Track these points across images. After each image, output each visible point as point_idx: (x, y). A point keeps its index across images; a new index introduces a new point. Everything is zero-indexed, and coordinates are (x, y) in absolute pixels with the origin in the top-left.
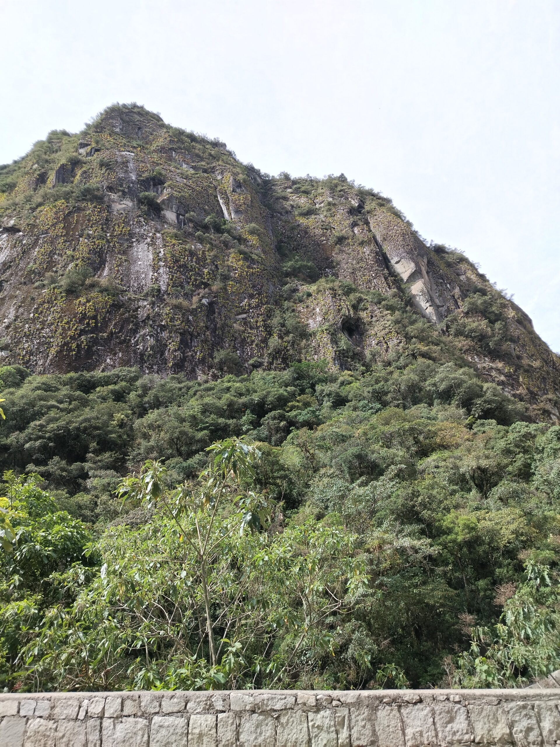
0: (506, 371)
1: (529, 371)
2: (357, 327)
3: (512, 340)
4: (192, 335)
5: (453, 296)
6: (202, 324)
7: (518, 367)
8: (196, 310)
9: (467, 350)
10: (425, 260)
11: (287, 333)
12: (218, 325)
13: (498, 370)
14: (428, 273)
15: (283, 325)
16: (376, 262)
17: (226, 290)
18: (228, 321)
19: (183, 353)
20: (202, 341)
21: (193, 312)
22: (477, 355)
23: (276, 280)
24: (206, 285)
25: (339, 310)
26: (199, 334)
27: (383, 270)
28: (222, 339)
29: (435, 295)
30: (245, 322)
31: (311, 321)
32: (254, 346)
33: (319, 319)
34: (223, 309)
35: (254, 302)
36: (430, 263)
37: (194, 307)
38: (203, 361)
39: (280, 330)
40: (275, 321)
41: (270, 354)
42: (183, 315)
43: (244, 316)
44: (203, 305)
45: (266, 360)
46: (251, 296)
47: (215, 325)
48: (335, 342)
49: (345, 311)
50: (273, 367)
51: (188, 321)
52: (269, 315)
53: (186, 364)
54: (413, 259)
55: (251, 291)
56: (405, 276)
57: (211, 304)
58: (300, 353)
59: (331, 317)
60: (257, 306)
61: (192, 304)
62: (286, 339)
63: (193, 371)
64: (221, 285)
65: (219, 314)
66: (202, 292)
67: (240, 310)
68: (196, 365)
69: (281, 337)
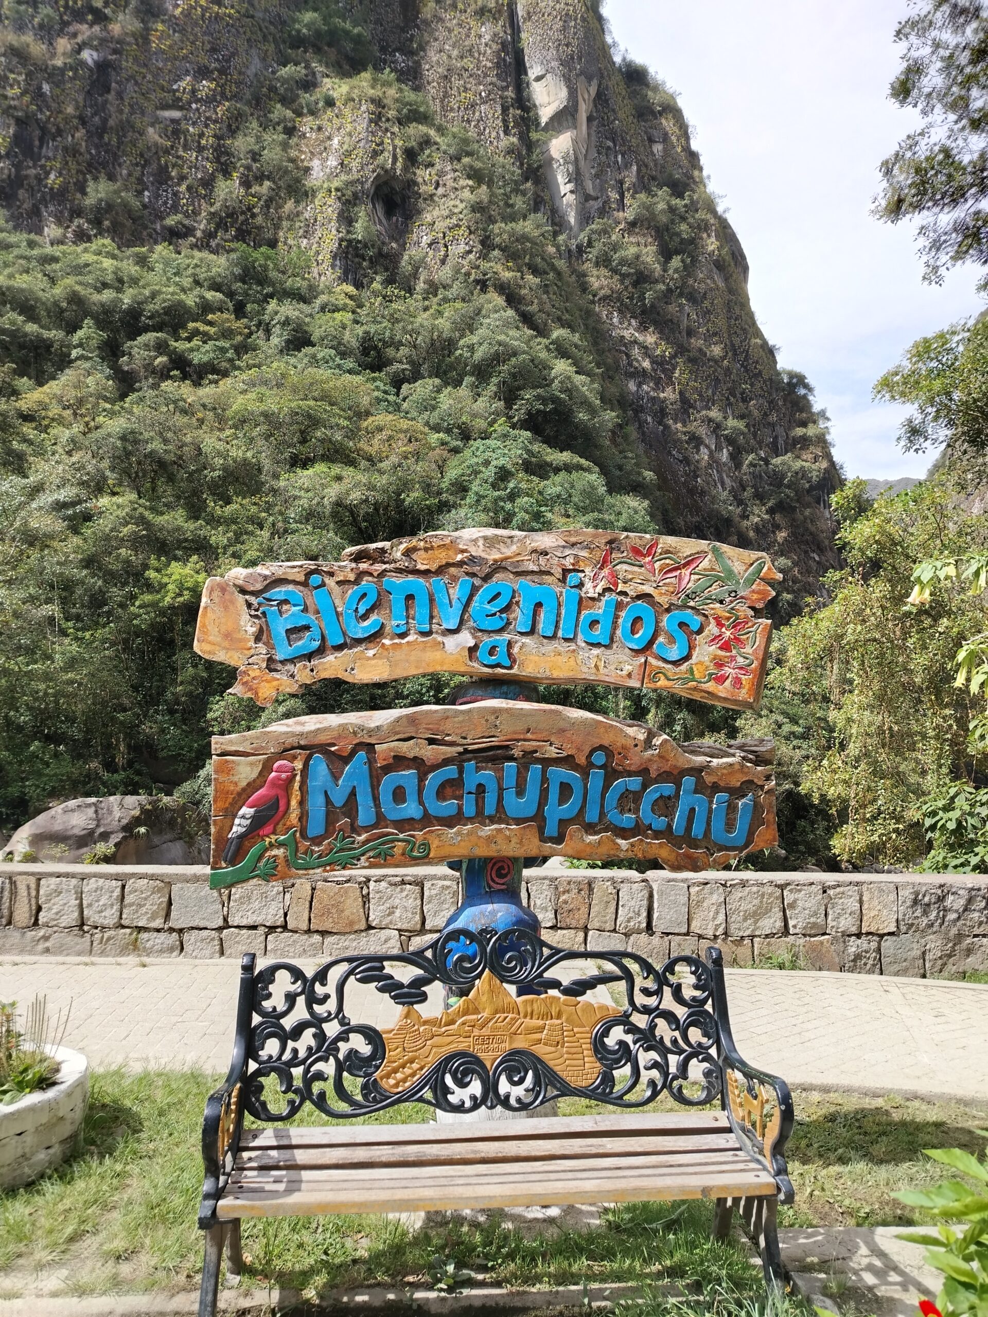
0: (658, 352)
1: (696, 361)
2: (405, 198)
3: (692, 298)
4: (44, 130)
5: (621, 182)
6: (70, 110)
7: (681, 350)
8: (62, 71)
9: (605, 298)
10: (593, 90)
11: (260, 178)
12: (111, 122)
13: (645, 348)
14: (590, 119)
15: (255, 156)
16: (497, 65)
17: (147, 41)
18: (137, 119)
19: (18, 166)
20: (65, 149)
21: (55, 76)
22: (620, 311)
23: (271, 48)
24: (100, 18)
25: (375, 154)
26: (60, 132)
27: (505, 88)
28: (116, 157)
29: (588, 171)
30: (175, 131)
31: (316, 163)
32: (183, 188)
33: (333, 162)
34: (130, 86)
35: (206, 86)
36: (601, 99)
37: (59, 62)
38: (60, 195)
39: (248, 168)
40: (241, 144)
41: (213, 214)
42: (29, 75)
43: (176, 114)
44: (83, 63)
45: (202, 225)
46: (203, 73)
47: (105, 121)
48: (346, 219)
49: (386, 159)
50: (213, 243)
51: (39, 94)
52: (233, 126)
53: (21, 193)
54: (567, 80)
55: (204, 59)
56: (545, 114)
57: (103, 67)
58: (277, 227)
59: (355, 165)
60: (210, 101)
61: (53, 55)
62: (255, 189)
63: (35, 212)
64: (135, 25)
65: (120, 95)
66: (85, 31)
67: (169, 97)
68: (44, 201)
69: (246, 183)
